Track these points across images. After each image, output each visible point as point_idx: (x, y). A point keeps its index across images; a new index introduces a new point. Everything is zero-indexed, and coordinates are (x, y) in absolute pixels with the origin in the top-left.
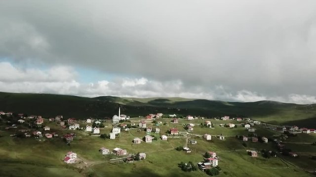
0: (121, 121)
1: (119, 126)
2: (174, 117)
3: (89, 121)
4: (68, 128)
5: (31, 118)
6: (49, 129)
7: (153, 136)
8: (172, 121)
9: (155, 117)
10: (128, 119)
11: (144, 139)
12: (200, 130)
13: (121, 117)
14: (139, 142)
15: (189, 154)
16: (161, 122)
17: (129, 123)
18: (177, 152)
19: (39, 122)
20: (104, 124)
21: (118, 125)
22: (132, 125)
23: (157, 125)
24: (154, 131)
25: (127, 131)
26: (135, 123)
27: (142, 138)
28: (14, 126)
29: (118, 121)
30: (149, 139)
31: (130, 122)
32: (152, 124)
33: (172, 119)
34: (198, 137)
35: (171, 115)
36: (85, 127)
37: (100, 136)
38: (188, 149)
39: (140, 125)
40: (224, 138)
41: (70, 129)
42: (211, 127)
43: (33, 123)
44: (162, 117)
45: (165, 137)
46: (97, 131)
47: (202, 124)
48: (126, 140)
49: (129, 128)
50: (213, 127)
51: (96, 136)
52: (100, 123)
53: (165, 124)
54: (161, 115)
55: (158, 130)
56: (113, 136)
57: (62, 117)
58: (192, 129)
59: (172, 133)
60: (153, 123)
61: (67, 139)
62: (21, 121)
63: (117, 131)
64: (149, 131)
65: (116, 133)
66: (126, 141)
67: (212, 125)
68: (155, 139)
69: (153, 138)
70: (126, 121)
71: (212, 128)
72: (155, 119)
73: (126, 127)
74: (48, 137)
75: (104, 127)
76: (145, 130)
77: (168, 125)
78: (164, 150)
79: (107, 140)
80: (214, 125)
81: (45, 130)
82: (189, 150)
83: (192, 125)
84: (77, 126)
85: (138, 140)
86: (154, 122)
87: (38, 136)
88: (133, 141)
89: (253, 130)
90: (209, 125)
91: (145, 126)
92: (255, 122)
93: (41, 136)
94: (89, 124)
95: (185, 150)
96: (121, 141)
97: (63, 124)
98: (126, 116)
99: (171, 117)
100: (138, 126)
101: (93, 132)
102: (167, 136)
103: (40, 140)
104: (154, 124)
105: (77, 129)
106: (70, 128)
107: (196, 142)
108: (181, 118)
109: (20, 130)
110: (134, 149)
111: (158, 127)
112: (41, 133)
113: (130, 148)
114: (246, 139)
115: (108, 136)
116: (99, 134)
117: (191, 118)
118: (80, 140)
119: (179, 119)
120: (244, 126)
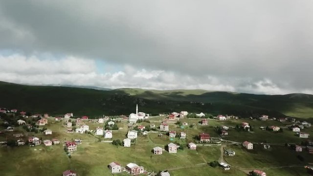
0: (139, 121)
1: (136, 129)
2: (202, 117)
3: (101, 121)
4: (75, 130)
5: (35, 116)
6: (50, 133)
7: (178, 144)
8: (200, 122)
9: (179, 116)
10: (146, 118)
11: (167, 148)
12: (237, 134)
13: (139, 115)
14: (161, 153)
15: (227, 172)
16: (187, 124)
17: (147, 124)
18: (211, 169)
19: (42, 123)
20: (118, 124)
21: (135, 126)
22: (151, 127)
23: (182, 127)
24: (178, 136)
25: (146, 135)
26: (156, 124)
27: (164, 146)
28: (10, 129)
29: (136, 121)
30: (173, 148)
31: (149, 122)
32: (176, 126)
33: (200, 120)
34: (235, 145)
35: (198, 115)
36: (95, 129)
37: (112, 141)
38: (226, 165)
39: (161, 127)
40: (269, 147)
41: (77, 132)
42: (249, 130)
43: (34, 125)
44: (188, 116)
45: (193, 146)
46: (109, 135)
47: (237, 126)
48: (144, 148)
49: (148, 131)
50: (251, 130)
51: (107, 141)
52: (113, 123)
53: (191, 126)
54: (185, 113)
55: (183, 135)
56: (127, 143)
57: (72, 115)
58: (227, 134)
59: (202, 140)
60: (176, 124)
61: (69, 148)
62: (20, 121)
63: (133, 135)
64: (172, 135)
65: (132, 138)
66: (144, 151)
67: (250, 128)
68: (180, 148)
69: (178, 147)
70: (145, 121)
71: (252, 132)
72: (178, 119)
73: (144, 130)
74: (46, 145)
75: (118, 129)
76: (168, 134)
77: (195, 128)
78: (193, 166)
79: (120, 147)
80: (252, 127)
81: (46, 133)
82: (227, 167)
83: (226, 128)
84: (86, 128)
85: (159, 150)
86: (178, 123)
87: (34, 144)
88: (153, 151)
89: (306, 136)
90: (247, 128)
91: (167, 129)
92: (303, 123)
93: (37, 143)
94: (100, 126)
95: (222, 166)
96: (138, 150)
97: (70, 125)
98: (144, 114)
99: (198, 117)
100: (159, 127)
101: (103, 136)
102: (196, 143)
103: (35, 150)
104: (178, 126)
105: (86, 132)
106: (77, 130)
107: (234, 154)
108: (211, 117)
109: (14, 135)
110: (154, 164)
111: (183, 131)
112: (38, 139)
113: (148, 162)
114: (299, 149)
115: (121, 142)
116: (111, 139)
117: (222, 118)
118: (86, 149)
119: (209, 119)
120: (292, 130)
